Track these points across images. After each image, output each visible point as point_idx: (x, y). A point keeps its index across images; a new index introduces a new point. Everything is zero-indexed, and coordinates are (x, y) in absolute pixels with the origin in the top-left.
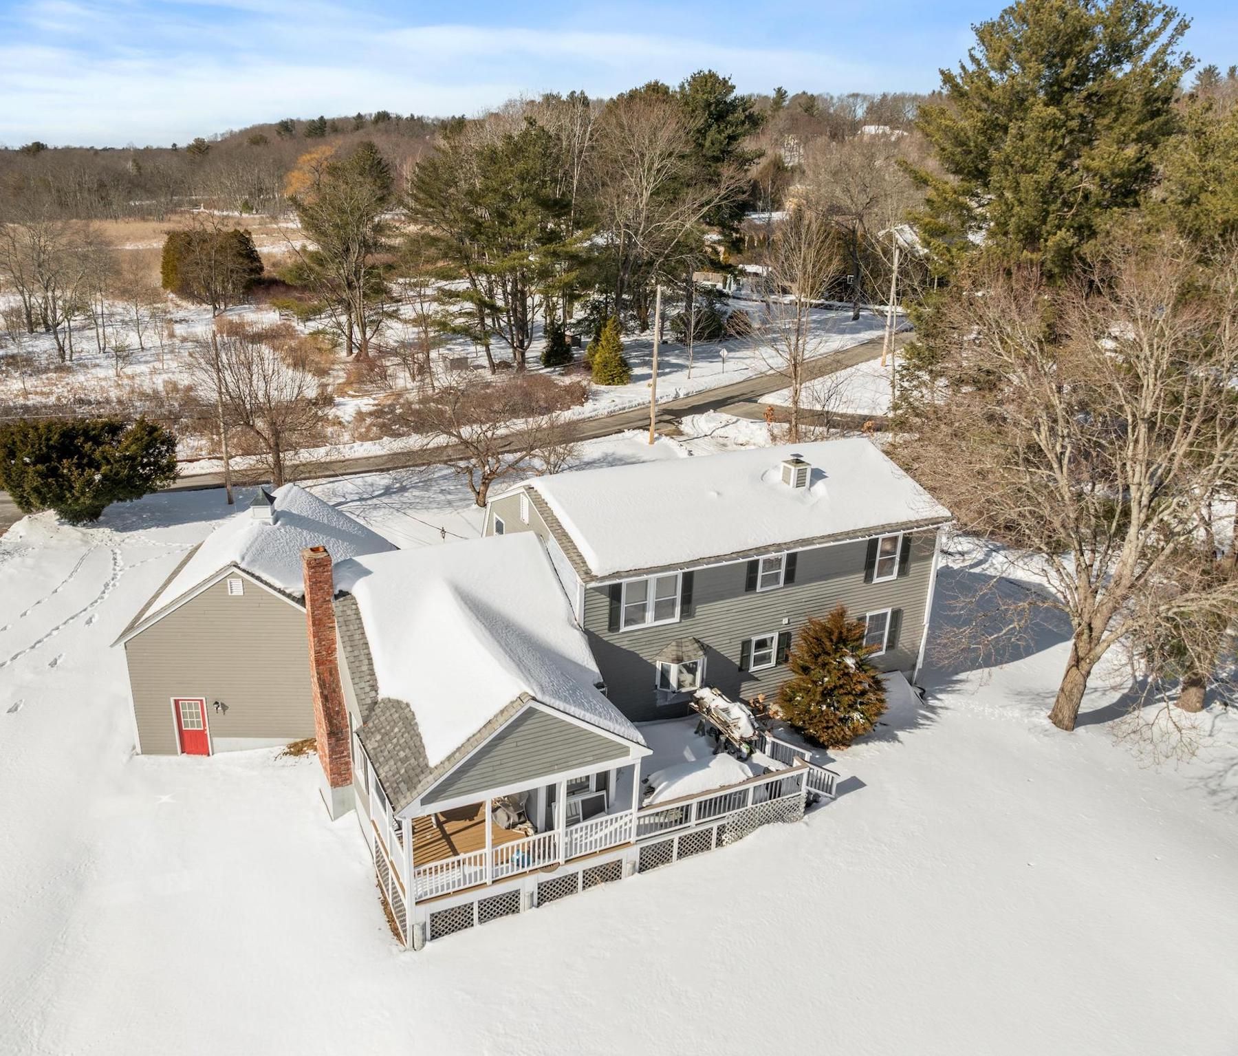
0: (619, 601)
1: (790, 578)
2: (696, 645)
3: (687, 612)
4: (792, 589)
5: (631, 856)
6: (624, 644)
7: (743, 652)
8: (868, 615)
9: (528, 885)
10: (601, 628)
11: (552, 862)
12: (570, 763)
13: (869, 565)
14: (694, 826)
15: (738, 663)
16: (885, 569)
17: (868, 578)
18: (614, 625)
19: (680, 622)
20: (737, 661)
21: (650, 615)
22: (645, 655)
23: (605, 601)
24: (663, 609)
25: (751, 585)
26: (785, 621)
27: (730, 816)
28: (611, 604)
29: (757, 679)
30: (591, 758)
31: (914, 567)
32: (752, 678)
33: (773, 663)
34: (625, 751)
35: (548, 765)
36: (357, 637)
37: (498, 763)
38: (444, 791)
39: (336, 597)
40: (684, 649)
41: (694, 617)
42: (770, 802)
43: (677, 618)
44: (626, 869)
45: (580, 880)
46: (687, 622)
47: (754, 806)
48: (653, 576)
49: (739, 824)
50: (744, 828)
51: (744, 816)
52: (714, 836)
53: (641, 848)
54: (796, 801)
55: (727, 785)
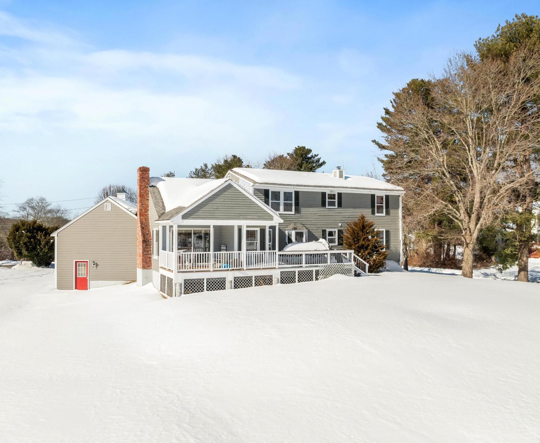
0: (268, 198)
1: (340, 205)
2: (302, 226)
3: (297, 211)
4: (340, 210)
5: (276, 274)
7: (322, 235)
8: (376, 229)
9: (230, 276)
11: (240, 268)
12: (248, 217)
13: (373, 206)
14: (305, 267)
16: (380, 209)
17: (373, 213)
19: (295, 214)
21: (282, 207)
23: (262, 197)
24: (287, 207)
25: (323, 204)
26: (340, 225)
27: (321, 267)
28: (265, 199)
30: (256, 217)
31: (392, 211)
33: (336, 244)
34: (271, 218)
35: (238, 215)
36: (158, 197)
37: (216, 207)
38: (191, 215)
39: (150, 187)
40: (297, 226)
41: (300, 214)
42: (338, 264)
43: (293, 213)
44: (274, 280)
45: (254, 282)
46: (297, 215)
47: (331, 264)
48: (282, 190)
49: (325, 271)
50: (327, 273)
51: (327, 268)
52: (314, 276)
53: (281, 272)
54: (350, 267)
55: (318, 250)
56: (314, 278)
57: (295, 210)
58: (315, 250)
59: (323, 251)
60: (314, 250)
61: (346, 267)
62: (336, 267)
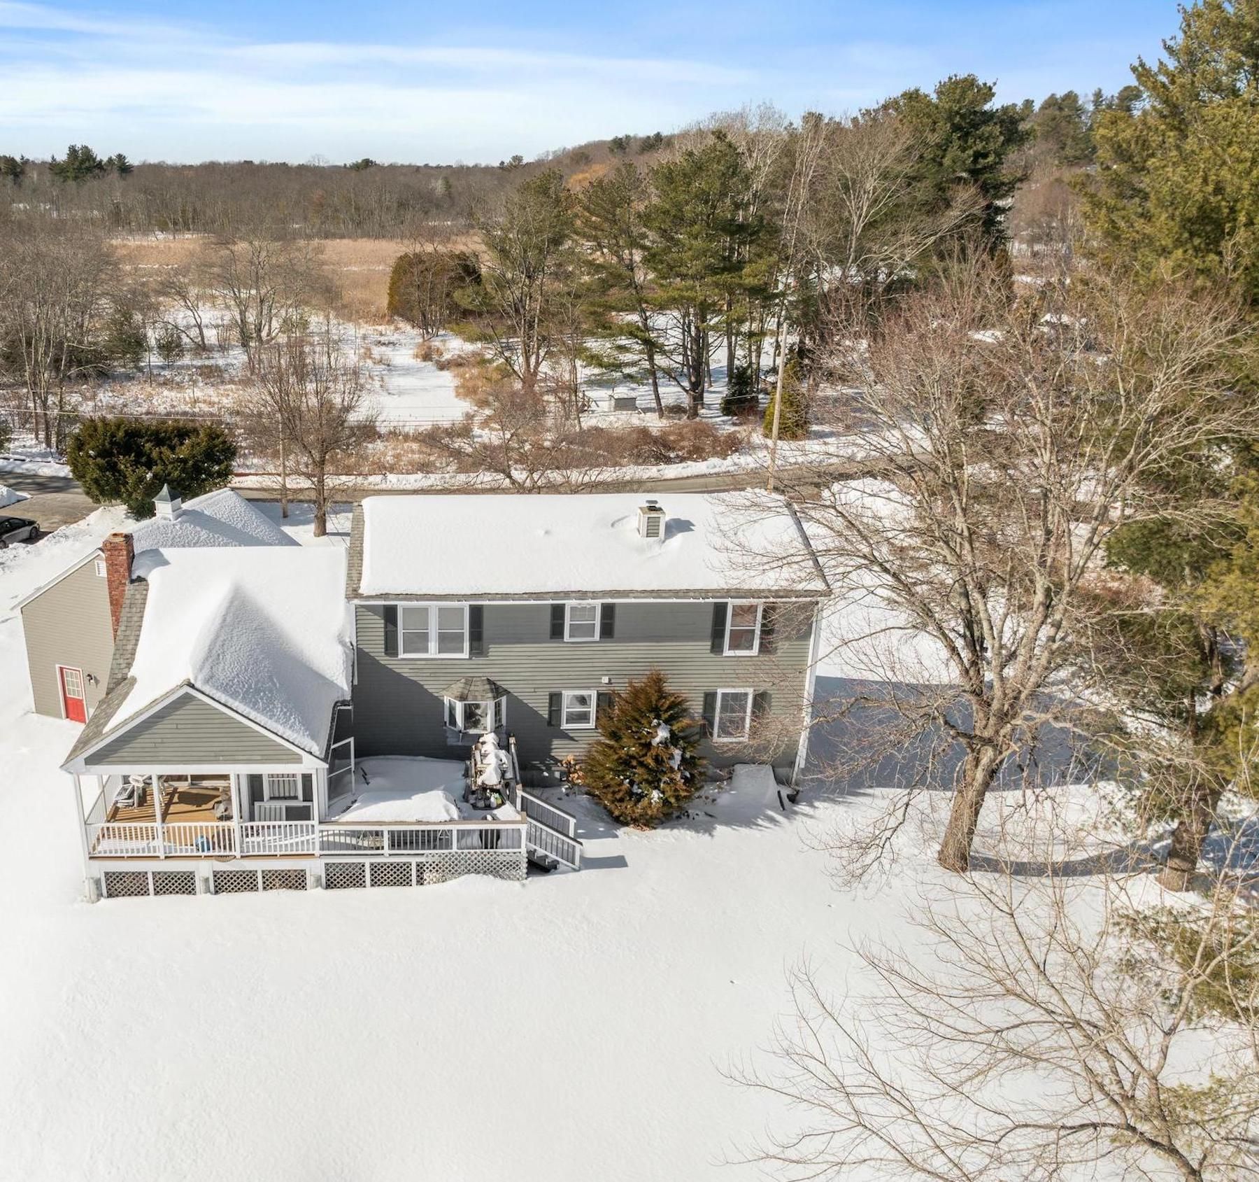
0: (395, 624)
1: (608, 631)
2: (487, 687)
3: (478, 650)
4: (609, 646)
5: (315, 868)
6: (405, 671)
7: (551, 705)
8: (720, 691)
9: (203, 870)
10: (376, 649)
11: (228, 853)
12: (237, 758)
13: (717, 634)
14: (388, 856)
15: (546, 716)
16: (740, 640)
17: (717, 648)
18: (391, 649)
19: (470, 659)
20: (545, 713)
21: (433, 645)
22: (431, 686)
23: (380, 623)
24: (448, 642)
25: (556, 633)
26: (605, 680)
27: (430, 856)
28: (386, 627)
29: (572, 739)
30: (259, 758)
31: (783, 646)
32: (565, 735)
33: (592, 725)
34: (298, 760)
35: (213, 754)
36: (135, 619)
37: (158, 741)
38: (107, 756)
39: (132, 581)
40: (472, 688)
41: (488, 657)
42: (486, 851)
43: (465, 655)
44: (310, 880)
45: (260, 880)
46: (476, 660)
47: (460, 851)
48: (434, 605)
49: (440, 865)
50: (449, 870)
51: (447, 859)
52: (414, 872)
53: (327, 864)
54: (514, 858)
56: (414, 878)
57: (471, 648)
59: (440, 823)
61: (501, 858)
62: (473, 858)
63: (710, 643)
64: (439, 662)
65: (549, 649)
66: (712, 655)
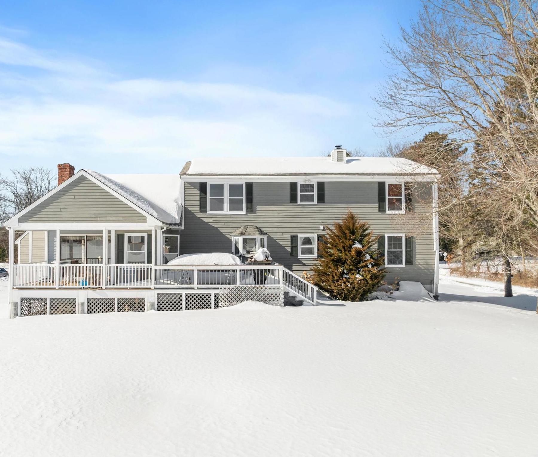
0: (206, 194)
1: (321, 199)
2: (256, 229)
3: (250, 209)
4: (322, 206)
5: (151, 297)
6: (210, 221)
7: (292, 243)
8: (386, 235)
9: (81, 297)
10: (195, 209)
11: (98, 286)
12: (108, 218)
13: (381, 200)
15: (290, 250)
16: (394, 205)
17: (382, 209)
18: (203, 208)
19: (246, 215)
20: (289, 248)
21: (226, 205)
22: (225, 231)
23: (197, 193)
24: (235, 205)
25: (293, 199)
26: (321, 228)
27: (223, 290)
28: (201, 195)
29: (304, 264)
30: (121, 219)
31: (417, 208)
32: (299, 262)
33: (316, 255)
34: (143, 220)
35: (94, 216)
37: (64, 207)
40: (247, 230)
41: (256, 213)
42: (258, 286)
43: (244, 212)
44: (147, 305)
45: (116, 306)
46: (251, 216)
47: (241, 286)
48: (226, 183)
50: (233, 299)
53: (158, 294)
55: (220, 264)
56: (213, 305)
57: (247, 208)
58: (216, 265)
59: (229, 265)
60: (213, 264)
63: (378, 206)
64: (229, 216)
65: (289, 208)
66: (380, 213)
